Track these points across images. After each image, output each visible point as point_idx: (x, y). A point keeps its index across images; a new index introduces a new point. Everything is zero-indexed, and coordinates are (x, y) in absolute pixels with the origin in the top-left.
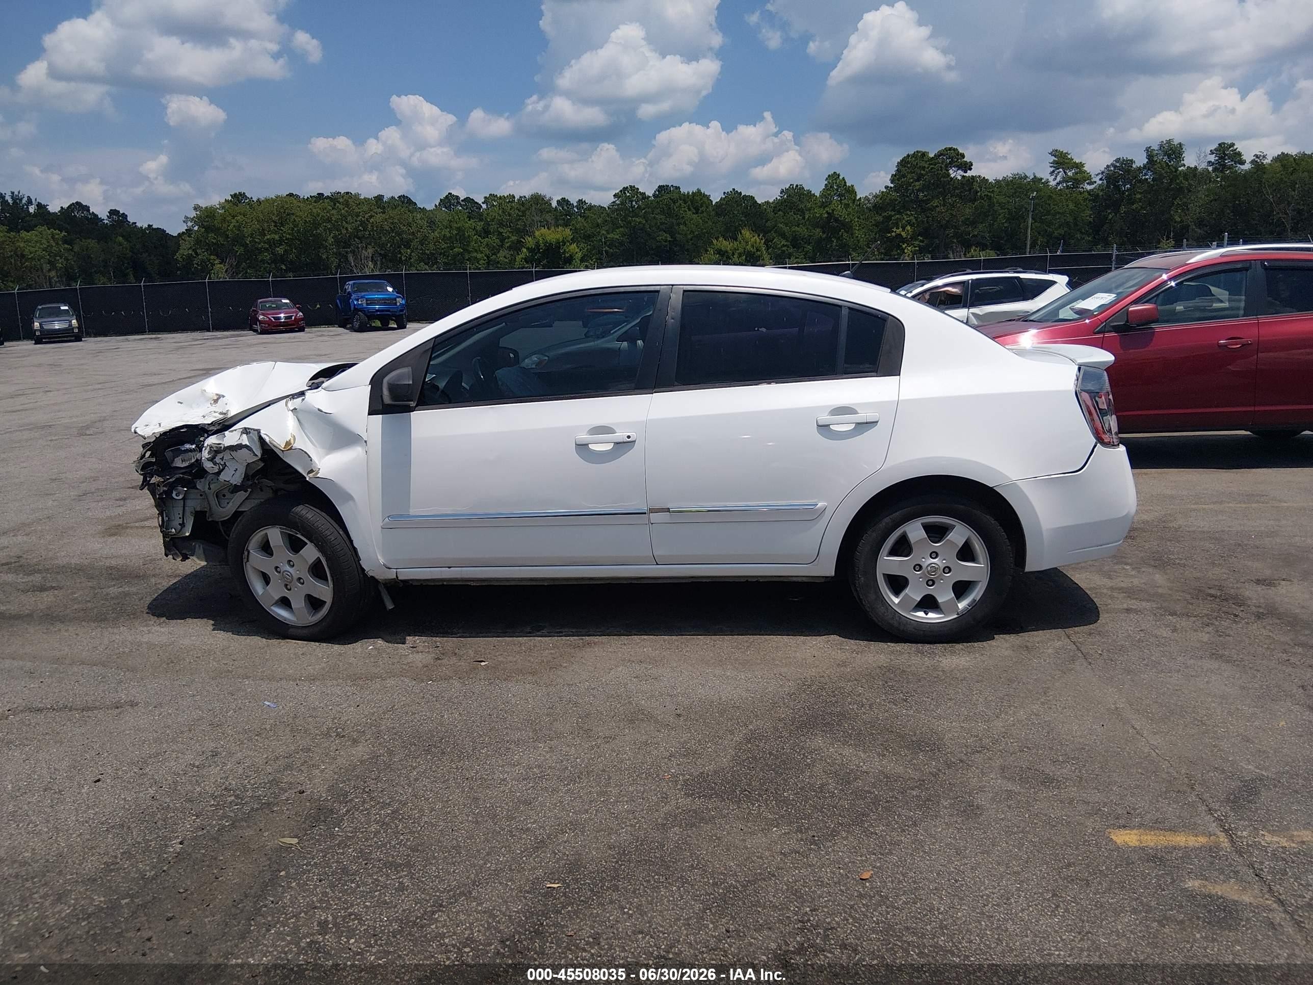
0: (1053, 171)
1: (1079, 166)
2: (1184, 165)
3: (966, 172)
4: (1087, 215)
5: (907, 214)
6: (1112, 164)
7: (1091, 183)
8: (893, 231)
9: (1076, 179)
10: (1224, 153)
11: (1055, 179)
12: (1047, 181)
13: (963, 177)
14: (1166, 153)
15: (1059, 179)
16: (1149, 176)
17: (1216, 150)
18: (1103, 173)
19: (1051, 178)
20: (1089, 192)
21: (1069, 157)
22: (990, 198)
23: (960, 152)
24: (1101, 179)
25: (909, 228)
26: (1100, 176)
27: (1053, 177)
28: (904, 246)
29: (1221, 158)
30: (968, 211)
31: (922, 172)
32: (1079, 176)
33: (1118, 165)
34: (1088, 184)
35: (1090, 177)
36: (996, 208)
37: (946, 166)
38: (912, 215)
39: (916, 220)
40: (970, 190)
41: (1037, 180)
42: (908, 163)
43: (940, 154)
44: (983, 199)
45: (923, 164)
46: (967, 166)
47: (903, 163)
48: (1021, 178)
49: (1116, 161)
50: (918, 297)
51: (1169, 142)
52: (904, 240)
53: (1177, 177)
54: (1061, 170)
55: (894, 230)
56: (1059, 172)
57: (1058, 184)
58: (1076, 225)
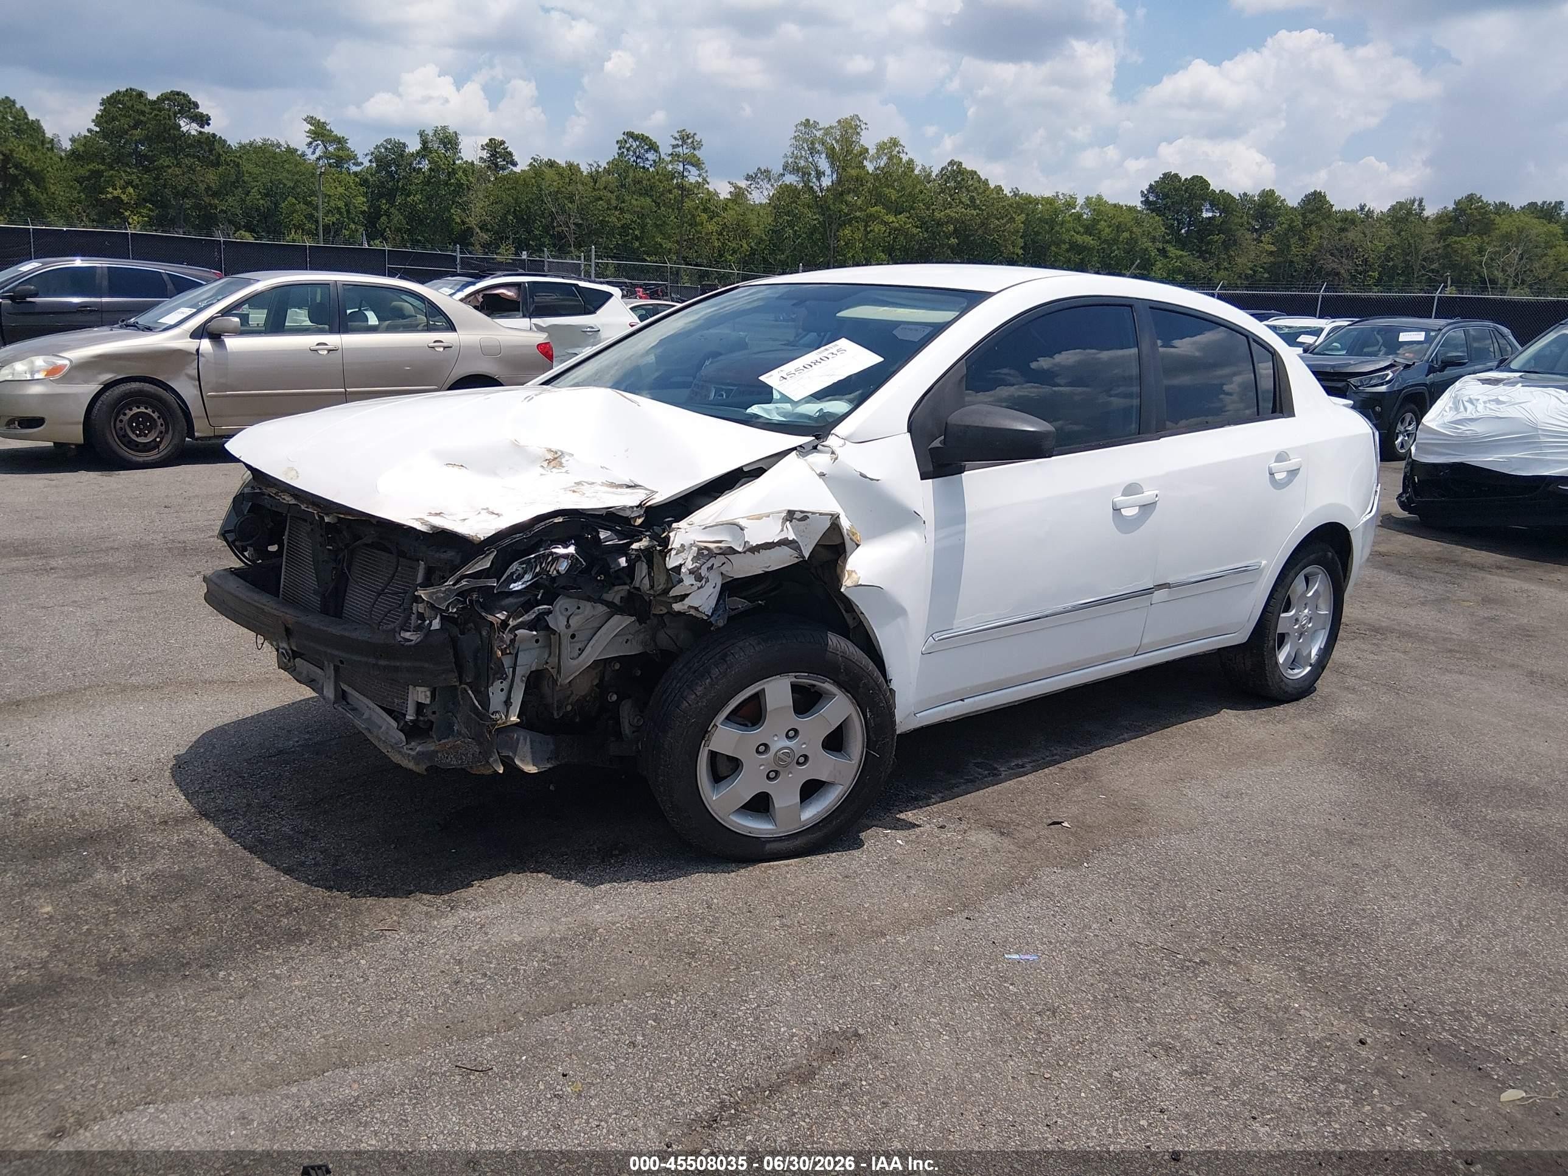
0: (311, 143)
1: (340, 141)
2: (462, 159)
3: (203, 128)
4: (360, 202)
5: (125, 171)
6: (382, 144)
7: (357, 164)
8: (108, 193)
9: (338, 156)
10: (495, 151)
11: (314, 153)
12: (303, 155)
13: (201, 132)
14: (442, 142)
15: (318, 153)
16: (425, 165)
17: (487, 145)
18: (372, 153)
19: (309, 151)
20: (356, 174)
21: (328, 128)
22: (238, 165)
23: (193, 99)
24: (370, 161)
25: (131, 190)
26: (369, 157)
27: (311, 150)
28: (127, 214)
29: (492, 155)
30: (212, 177)
31: (142, 118)
32: (341, 153)
33: (389, 147)
34: (354, 164)
35: (355, 157)
36: (246, 178)
37: (175, 114)
38: (133, 173)
39: (140, 181)
40: (211, 151)
41: (291, 151)
42: (119, 102)
43: (163, 98)
44: (228, 165)
45: (141, 107)
46: (204, 120)
47: (111, 102)
48: (272, 145)
49: (385, 141)
50: (468, 300)
51: (444, 128)
52: (127, 206)
53: (454, 172)
54: (319, 142)
55: (110, 190)
56: (317, 145)
57: (318, 159)
58: (348, 212)
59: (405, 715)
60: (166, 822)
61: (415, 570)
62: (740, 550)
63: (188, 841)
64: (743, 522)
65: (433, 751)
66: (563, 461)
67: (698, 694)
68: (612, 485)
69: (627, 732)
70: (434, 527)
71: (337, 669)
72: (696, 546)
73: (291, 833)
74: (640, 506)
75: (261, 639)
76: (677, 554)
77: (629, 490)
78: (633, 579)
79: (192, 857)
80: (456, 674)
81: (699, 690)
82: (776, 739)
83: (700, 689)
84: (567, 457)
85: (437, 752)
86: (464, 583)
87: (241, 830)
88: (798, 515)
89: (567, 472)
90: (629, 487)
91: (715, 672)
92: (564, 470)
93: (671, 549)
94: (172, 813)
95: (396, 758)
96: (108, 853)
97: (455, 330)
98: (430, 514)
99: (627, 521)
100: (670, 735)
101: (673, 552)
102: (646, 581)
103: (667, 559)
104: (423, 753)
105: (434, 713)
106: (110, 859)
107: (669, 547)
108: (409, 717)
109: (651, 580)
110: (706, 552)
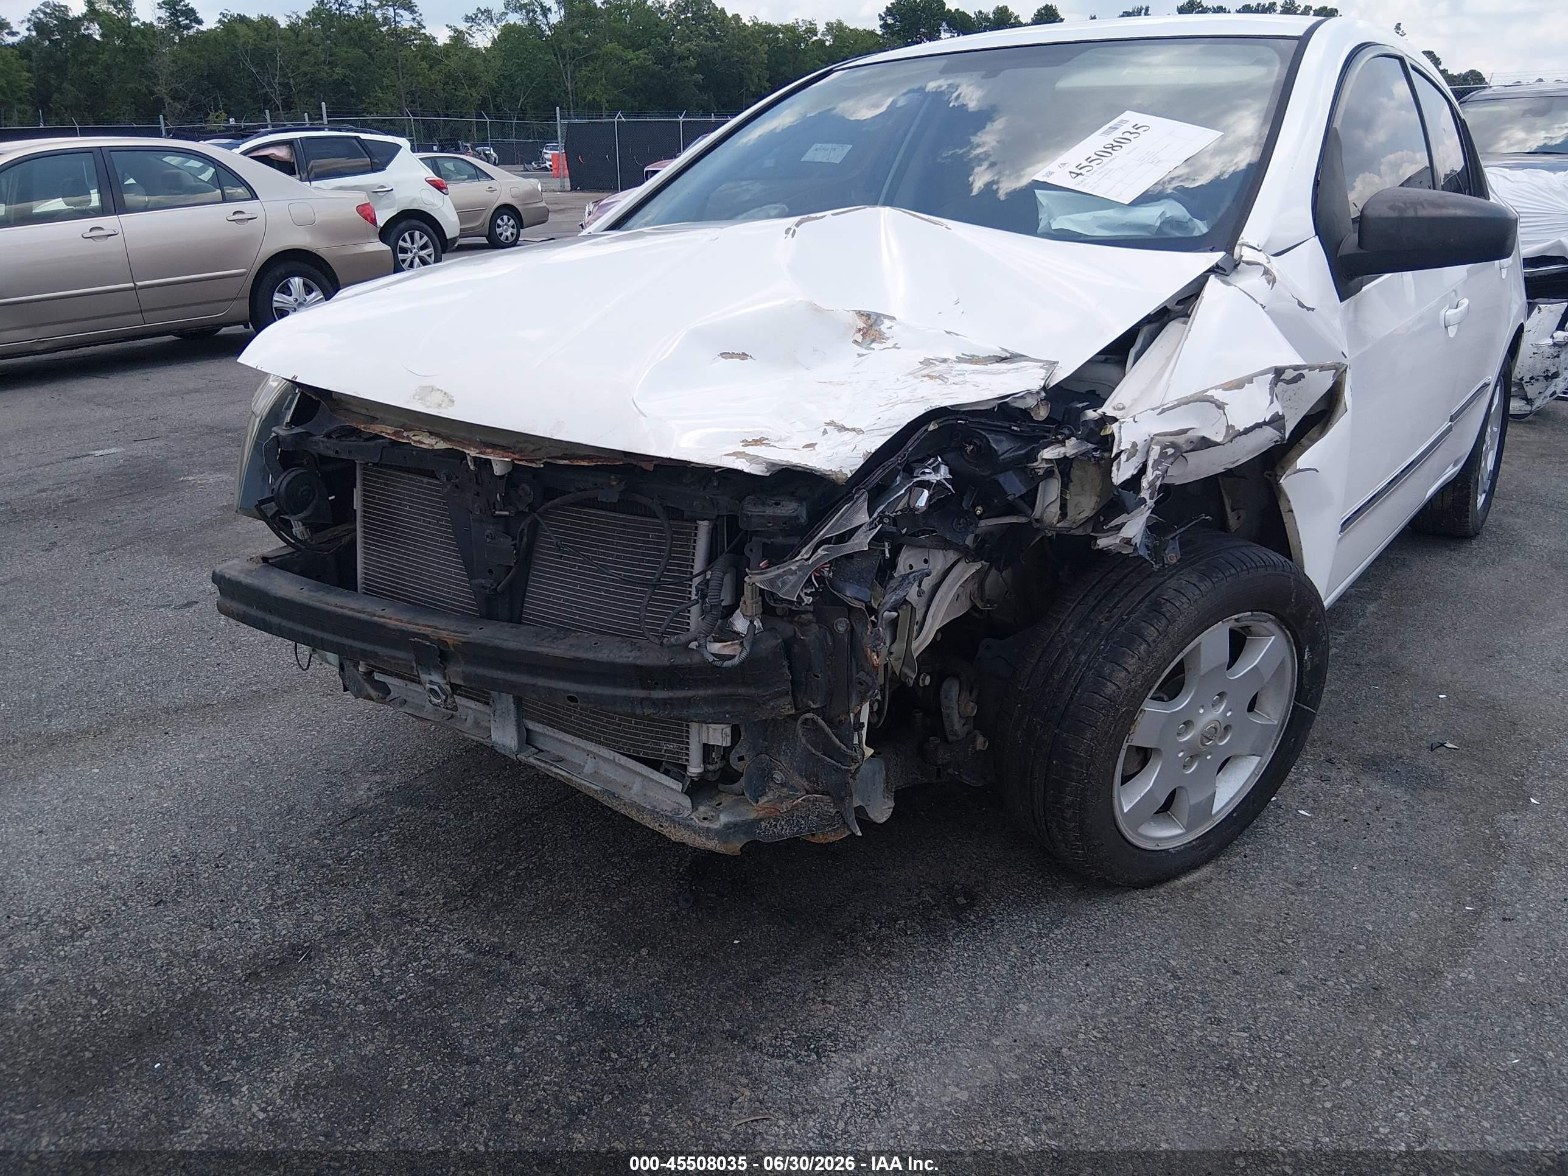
2: (138, 20)
7: (13, 34)
16: (94, 31)
33: (48, 11)
53: (131, 35)
59: (685, 768)
60: (256, 974)
61: (690, 539)
62: (1219, 439)
63: (315, 1005)
64: (1219, 395)
65: (755, 819)
66: (883, 328)
67: (1130, 669)
68: (973, 360)
69: (957, 726)
70: (773, 465)
71: (519, 702)
72: (1157, 444)
73: (470, 956)
74: (1044, 388)
75: (304, 650)
76: (1127, 460)
77: (1003, 366)
78: (1032, 506)
79: (343, 1036)
80: (790, 698)
81: (1132, 663)
82: (1201, 711)
83: (1132, 661)
84: (887, 323)
85: (761, 820)
86: (821, 552)
87: (388, 966)
88: (1289, 374)
89: (895, 346)
90: (1002, 360)
91: (1151, 633)
92: (889, 343)
93: (1118, 455)
94: (256, 955)
95: (677, 834)
96: (197, 1056)
97: (257, 198)
98: (746, 443)
99: (1025, 414)
100: (1089, 736)
101: (1123, 457)
102: (1055, 509)
103: (1114, 468)
104: (736, 825)
105: (741, 759)
106: (206, 1069)
107: (1115, 451)
108: (695, 769)
109: (1063, 506)
110: (1170, 451)
